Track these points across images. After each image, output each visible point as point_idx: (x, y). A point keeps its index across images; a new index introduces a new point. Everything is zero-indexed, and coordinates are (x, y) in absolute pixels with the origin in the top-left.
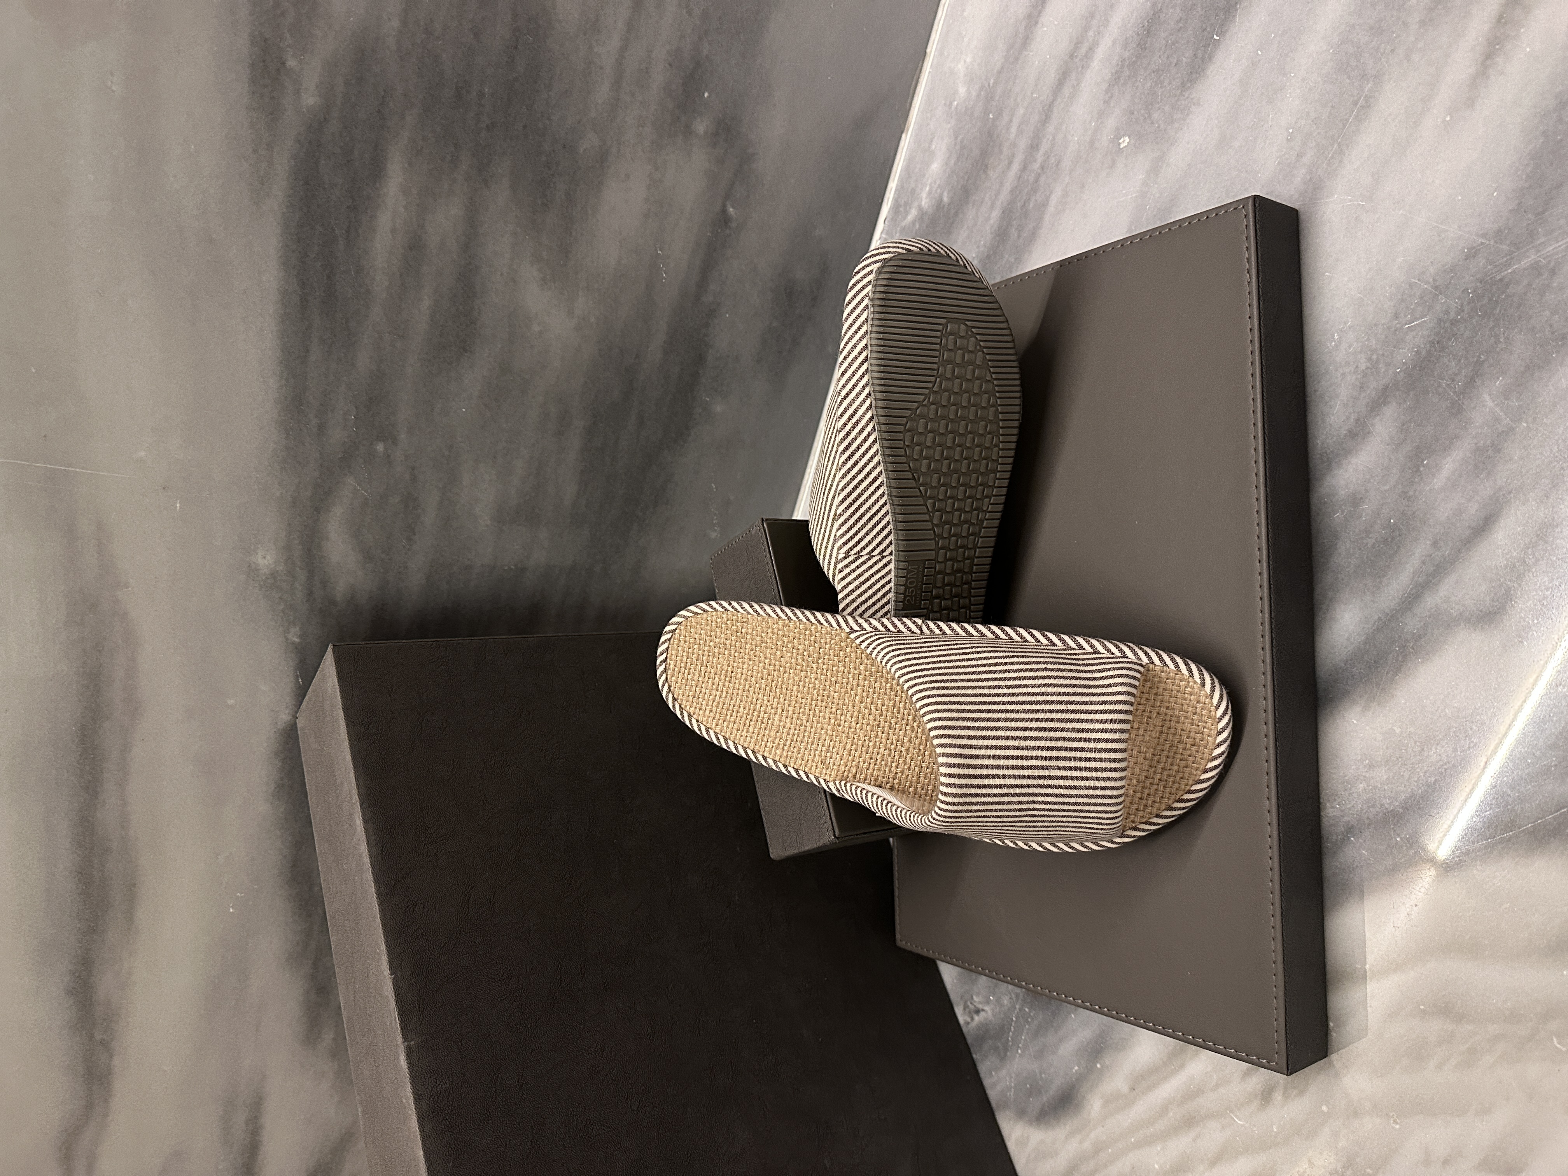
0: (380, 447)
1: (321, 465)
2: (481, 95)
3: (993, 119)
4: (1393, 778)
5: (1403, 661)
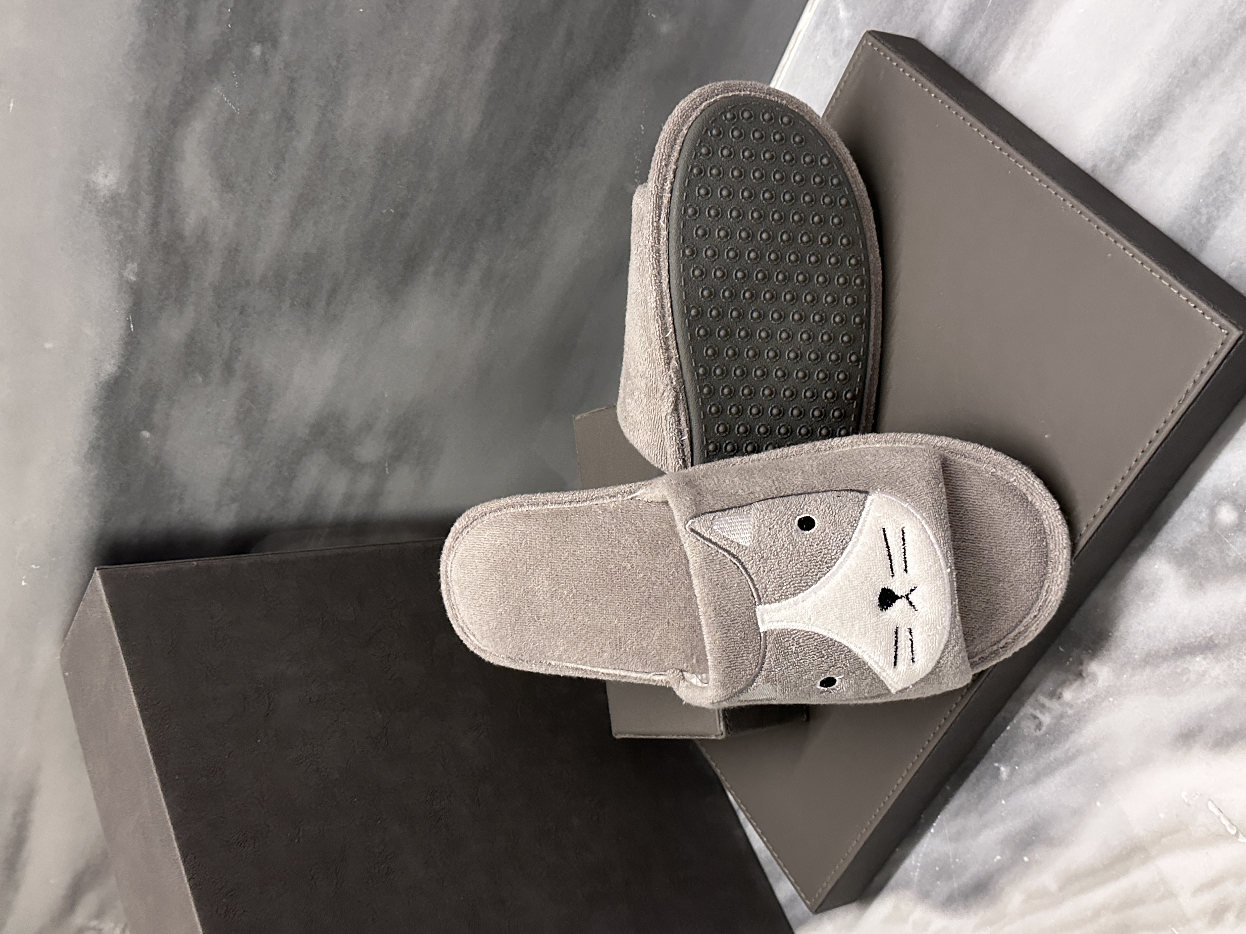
0: (257, 50)
1: (185, 68)
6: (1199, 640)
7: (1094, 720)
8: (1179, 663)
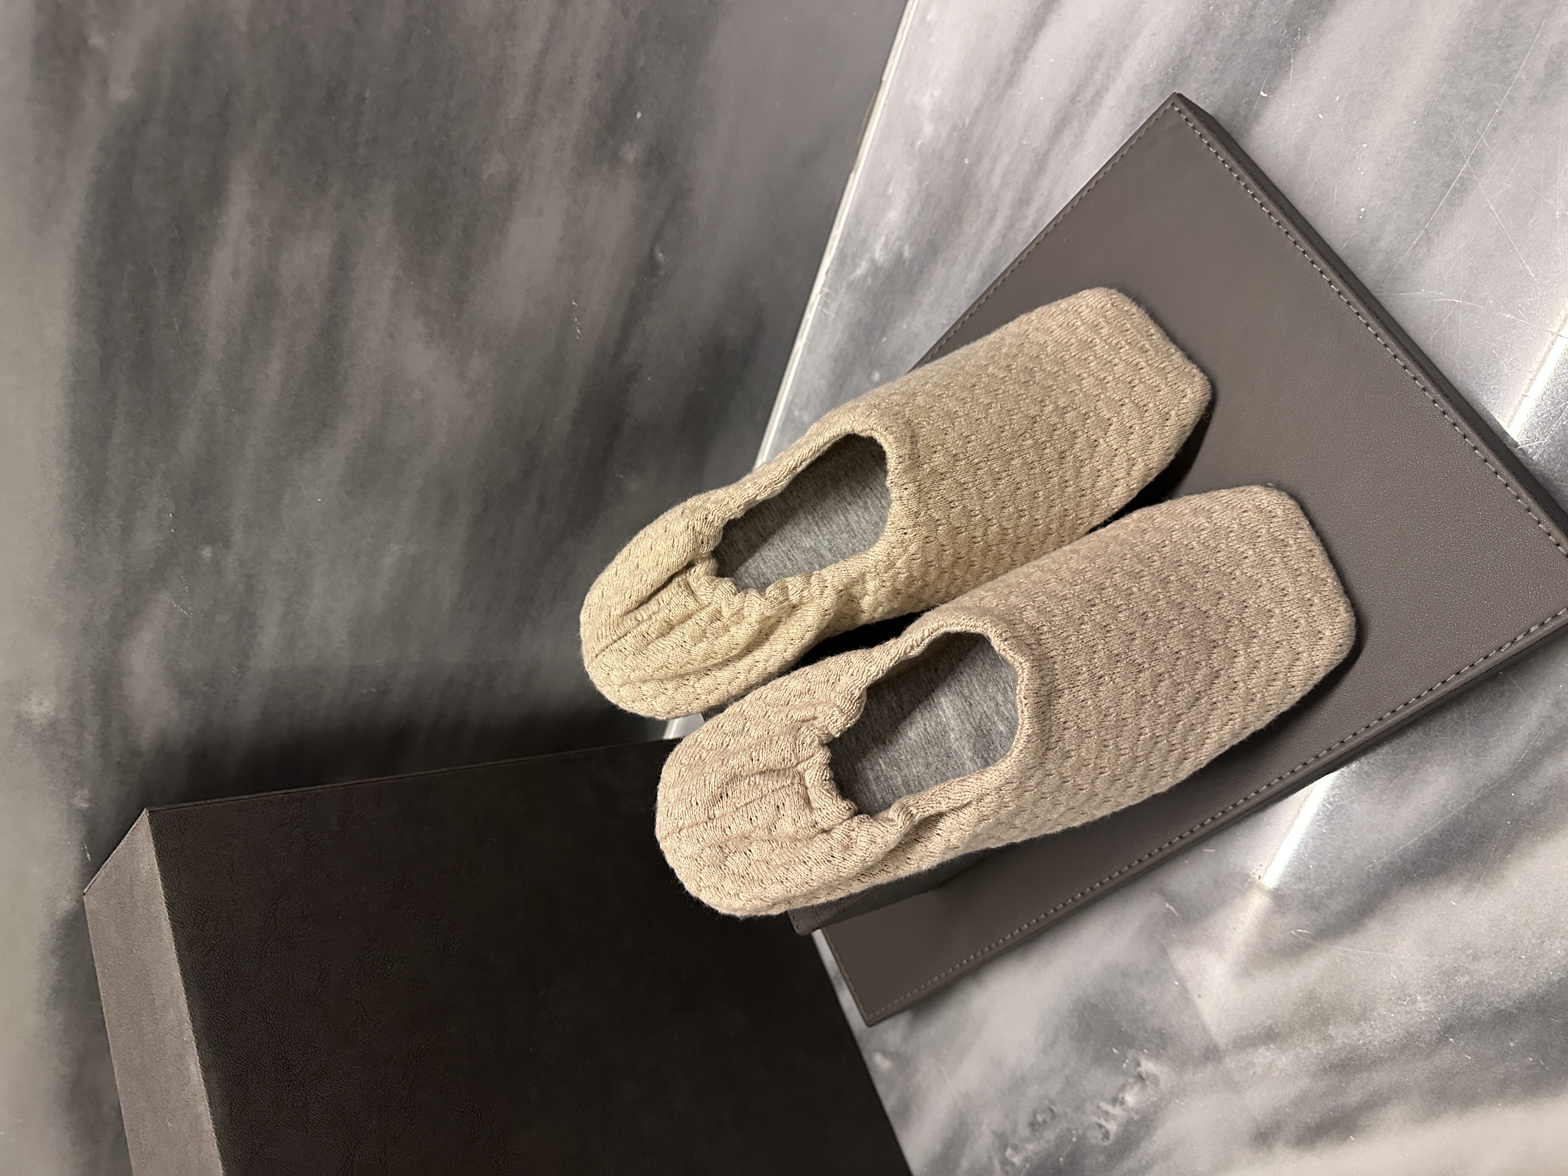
0: (207, 552)
1: (124, 580)
2: (360, 99)
3: (970, 165)
4: (1505, 972)
5: (1516, 838)
6: (1257, 1030)
7: (1164, 1124)
8: (1241, 1056)
